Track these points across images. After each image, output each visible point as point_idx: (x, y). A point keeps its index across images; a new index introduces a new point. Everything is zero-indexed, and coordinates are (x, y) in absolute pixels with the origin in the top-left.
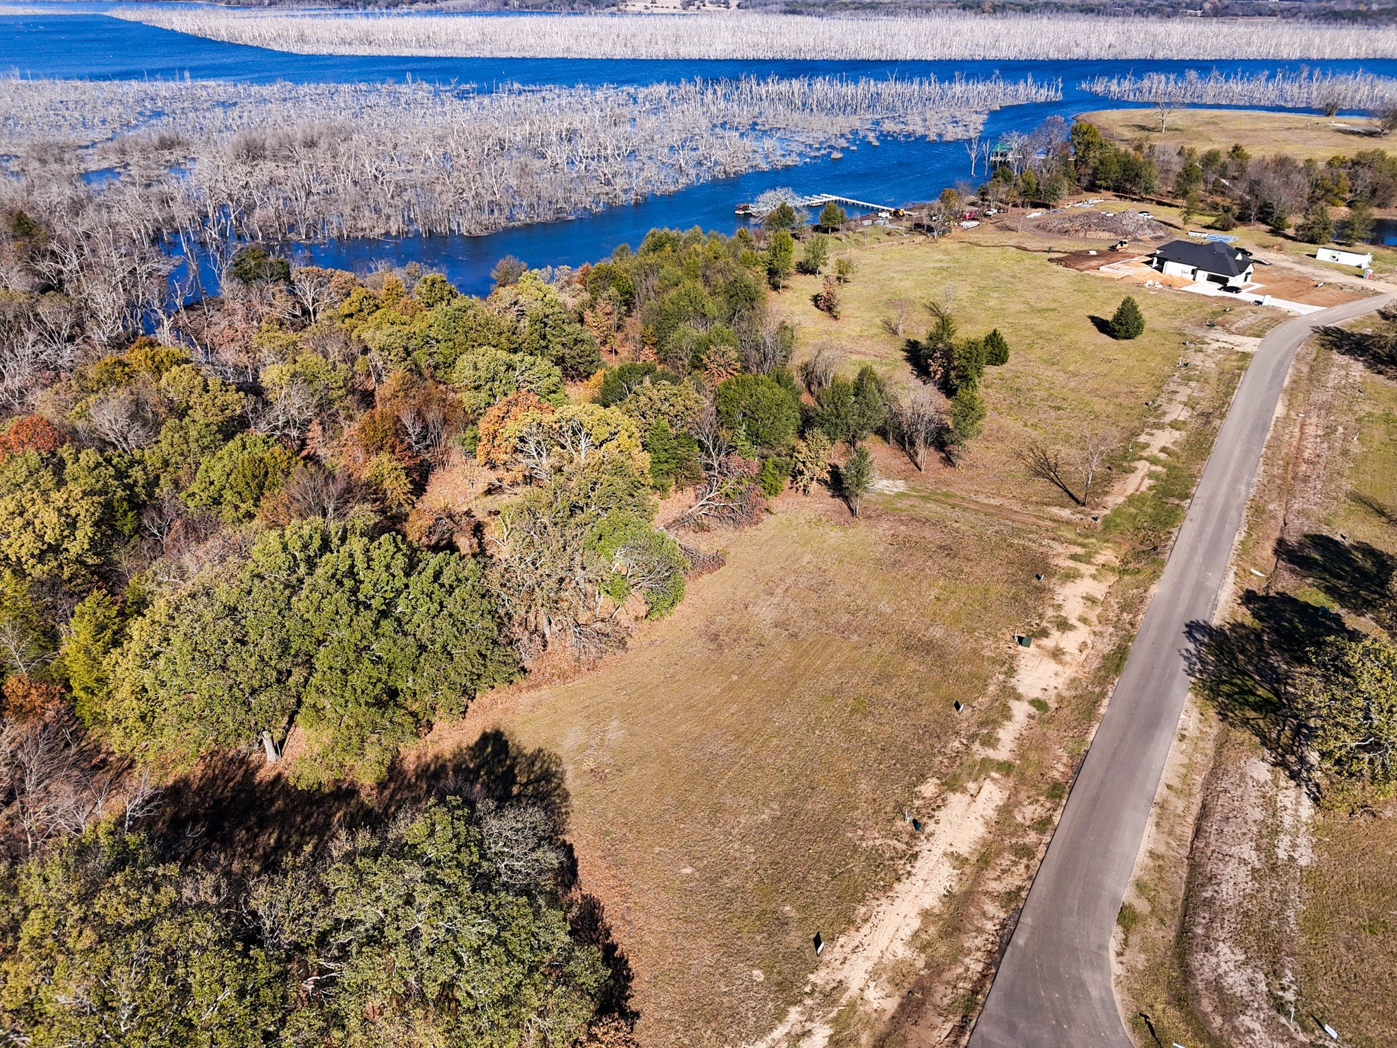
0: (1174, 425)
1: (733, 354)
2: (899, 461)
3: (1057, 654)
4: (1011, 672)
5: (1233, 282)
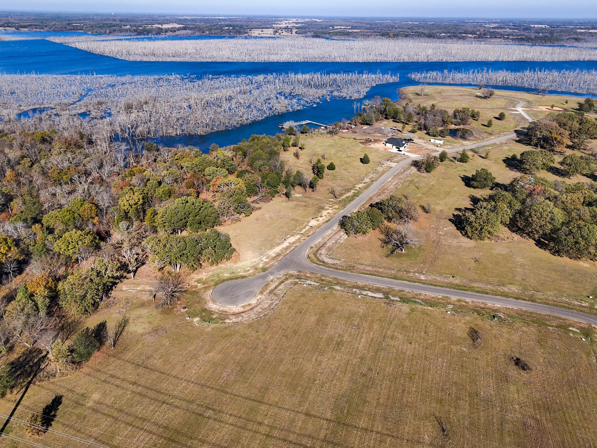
0: (365, 183)
1: (268, 168)
2: (303, 191)
3: (318, 220)
4: (309, 222)
5: (401, 149)
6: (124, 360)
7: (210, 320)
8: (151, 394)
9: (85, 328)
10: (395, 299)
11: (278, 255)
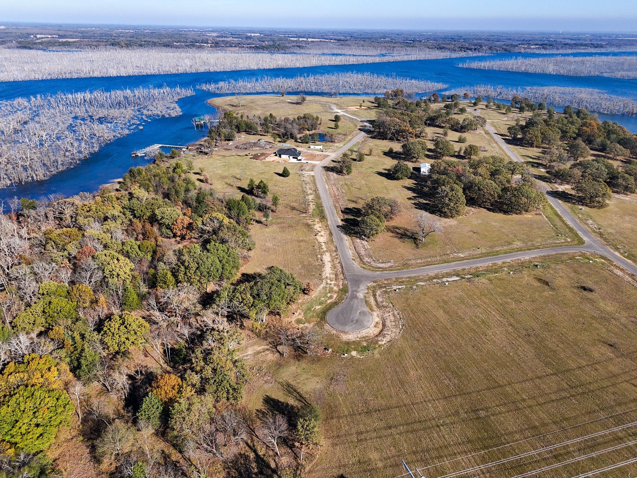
0: (311, 194)
3: (322, 236)
4: (317, 240)
5: (299, 158)
6: (346, 416)
7: (366, 349)
8: (416, 426)
9: (255, 411)
10: (469, 276)
11: (336, 275)
